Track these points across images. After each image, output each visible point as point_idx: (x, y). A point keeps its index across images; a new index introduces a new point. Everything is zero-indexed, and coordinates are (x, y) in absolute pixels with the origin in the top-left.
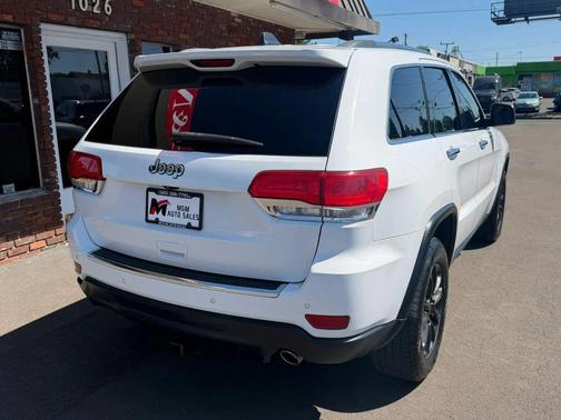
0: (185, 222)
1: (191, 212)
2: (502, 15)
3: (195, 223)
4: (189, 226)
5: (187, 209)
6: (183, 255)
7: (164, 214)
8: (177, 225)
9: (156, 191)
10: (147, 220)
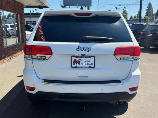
0: (88, 66)
1: (90, 62)
2: (63, 5)
3: (92, 66)
4: (90, 67)
5: (89, 61)
6: (87, 77)
7: (79, 64)
8: (85, 67)
9: (76, 57)
10: (72, 67)
